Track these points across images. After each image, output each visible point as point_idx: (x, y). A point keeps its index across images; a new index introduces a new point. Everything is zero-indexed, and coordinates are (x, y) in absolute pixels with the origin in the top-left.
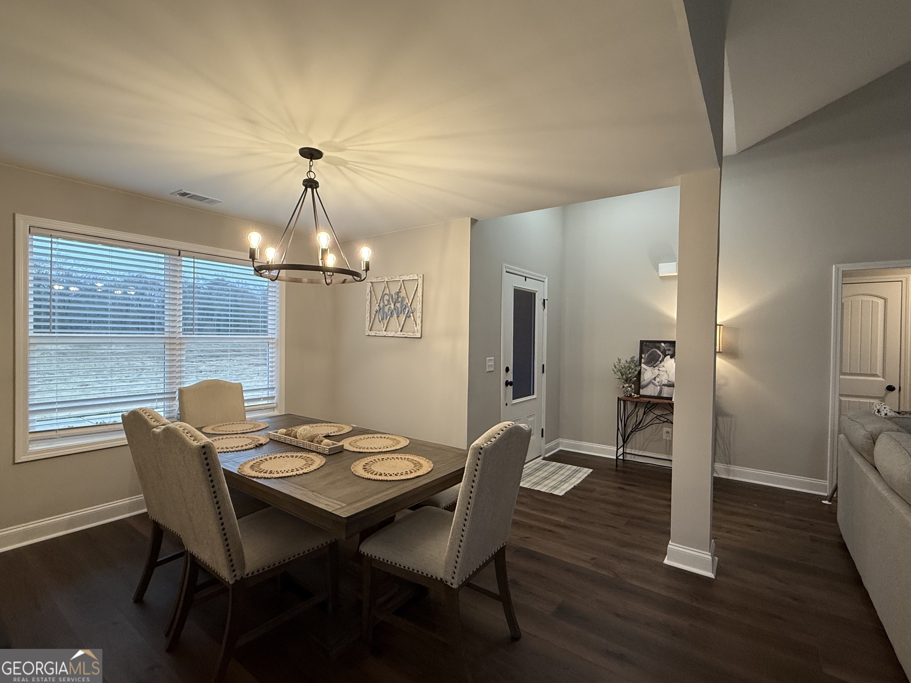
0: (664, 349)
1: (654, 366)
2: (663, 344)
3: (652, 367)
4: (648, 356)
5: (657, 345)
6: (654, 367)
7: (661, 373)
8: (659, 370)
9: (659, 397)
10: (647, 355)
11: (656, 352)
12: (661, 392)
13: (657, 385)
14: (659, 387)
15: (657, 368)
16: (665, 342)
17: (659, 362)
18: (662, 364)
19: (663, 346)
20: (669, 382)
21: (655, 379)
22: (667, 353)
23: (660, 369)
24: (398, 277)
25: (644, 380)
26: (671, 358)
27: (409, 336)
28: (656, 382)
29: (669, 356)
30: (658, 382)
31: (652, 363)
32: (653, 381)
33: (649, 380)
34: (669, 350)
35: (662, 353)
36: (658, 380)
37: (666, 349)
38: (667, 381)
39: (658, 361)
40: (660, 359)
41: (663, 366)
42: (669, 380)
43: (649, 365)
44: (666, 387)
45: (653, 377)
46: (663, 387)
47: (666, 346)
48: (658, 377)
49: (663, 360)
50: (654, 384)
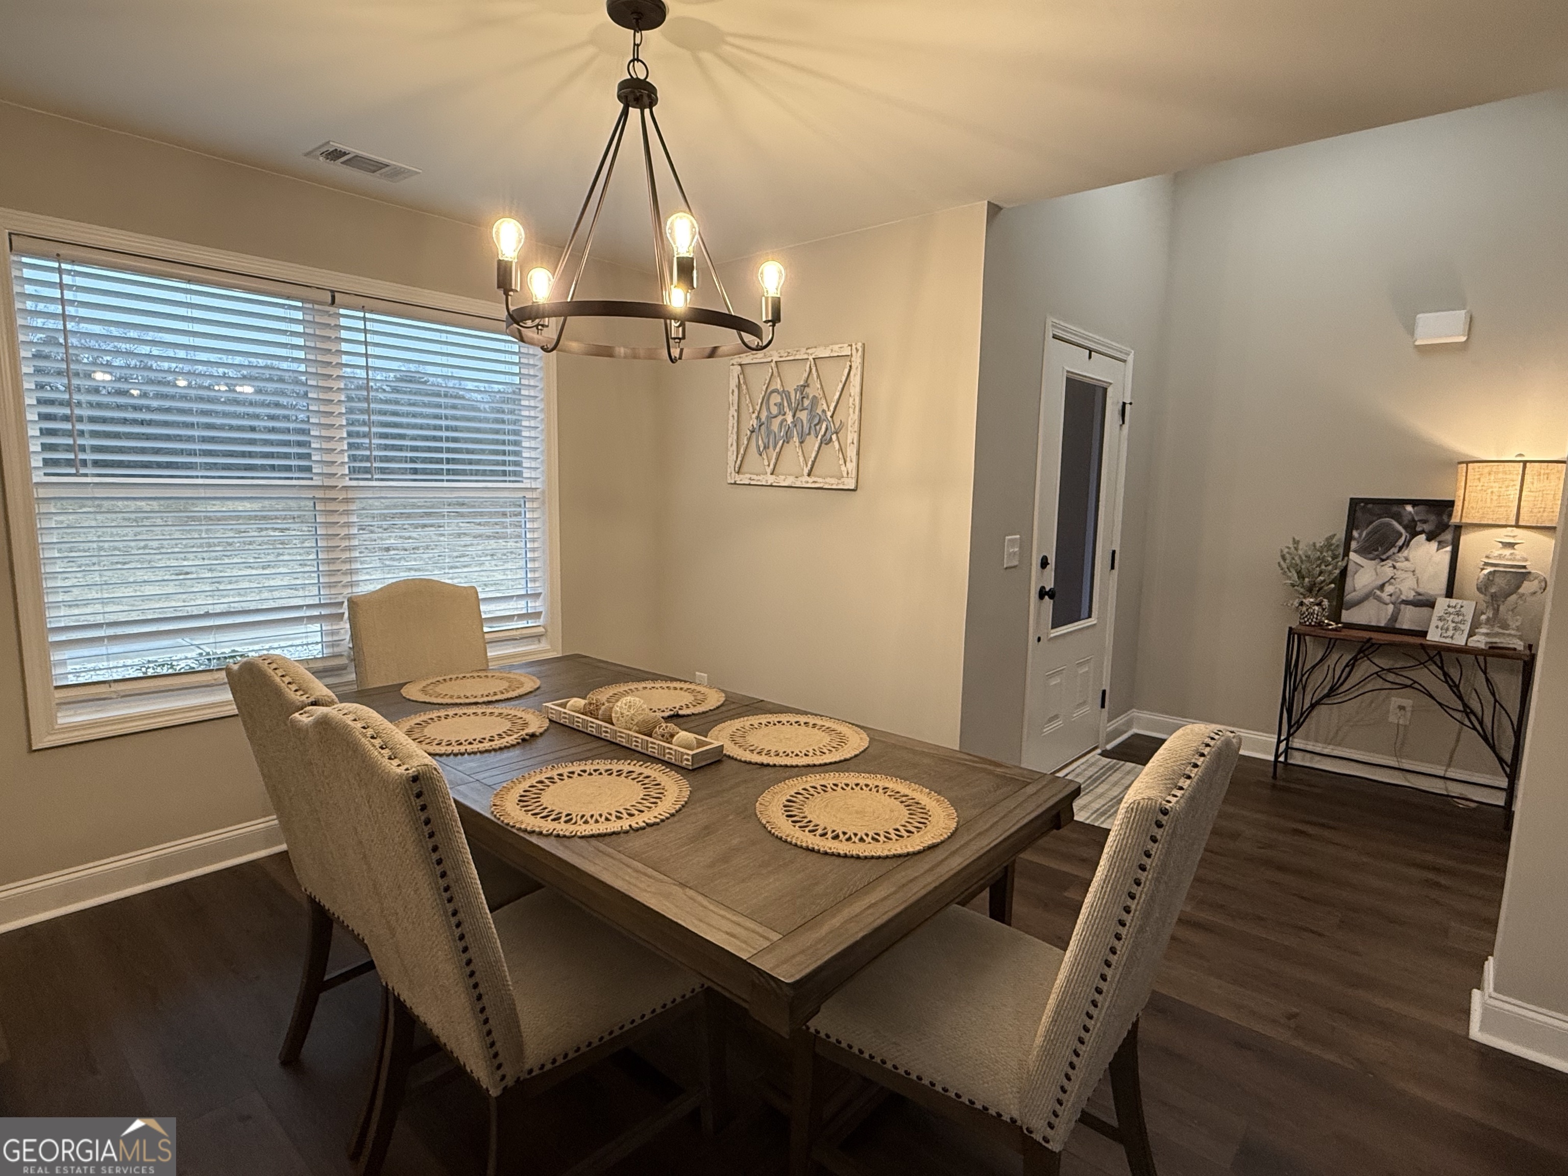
0: (1413, 520)
1: (1384, 557)
2: (1409, 508)
3: (1377, 561)
4: (1367, 534)
5: (1395, 509)
6: (1383, 560)
7: (1399, 574)
8: (1394, 567)
9: (1390, 629)
10: (1364, 534)
11: (1389, 525)
12: (1394, 618)
13: (1388, 601)
14: (1391, 607)
15: (1390, 563)
16: (1414, 503)
17: (1395, 550)
18: (1405, 553)
19: (1410, 513)
20: (1419, 594)
21: (1382, 587)
22: (1419, 529)
23: (1397, 565)
24: (804, 350)
25: (1355, 590)
26: (1429, 539)
27: (826, 487)
28: (1384, 596)
29: (1423, 536)
30: (1391, 595)
31: (1377, 550)
32: (1378, 593)
33: (1369, 588)
34: (1424, 522)
35: (1405, 527)
36: (1389, 589)
37: (1416, 519)
38: (1413, 593)
39: (1393, 546)
40: (1400, 543)
41: (1407, 559)
42: (1421, 590)
43: (1371, 556)
44: (1410, 607)
45: (1380, 582)
46: (1403, 606)
47: (1417, 513)
48: (1391, 584)
49: (1407, 544)
50: (1379, 599)
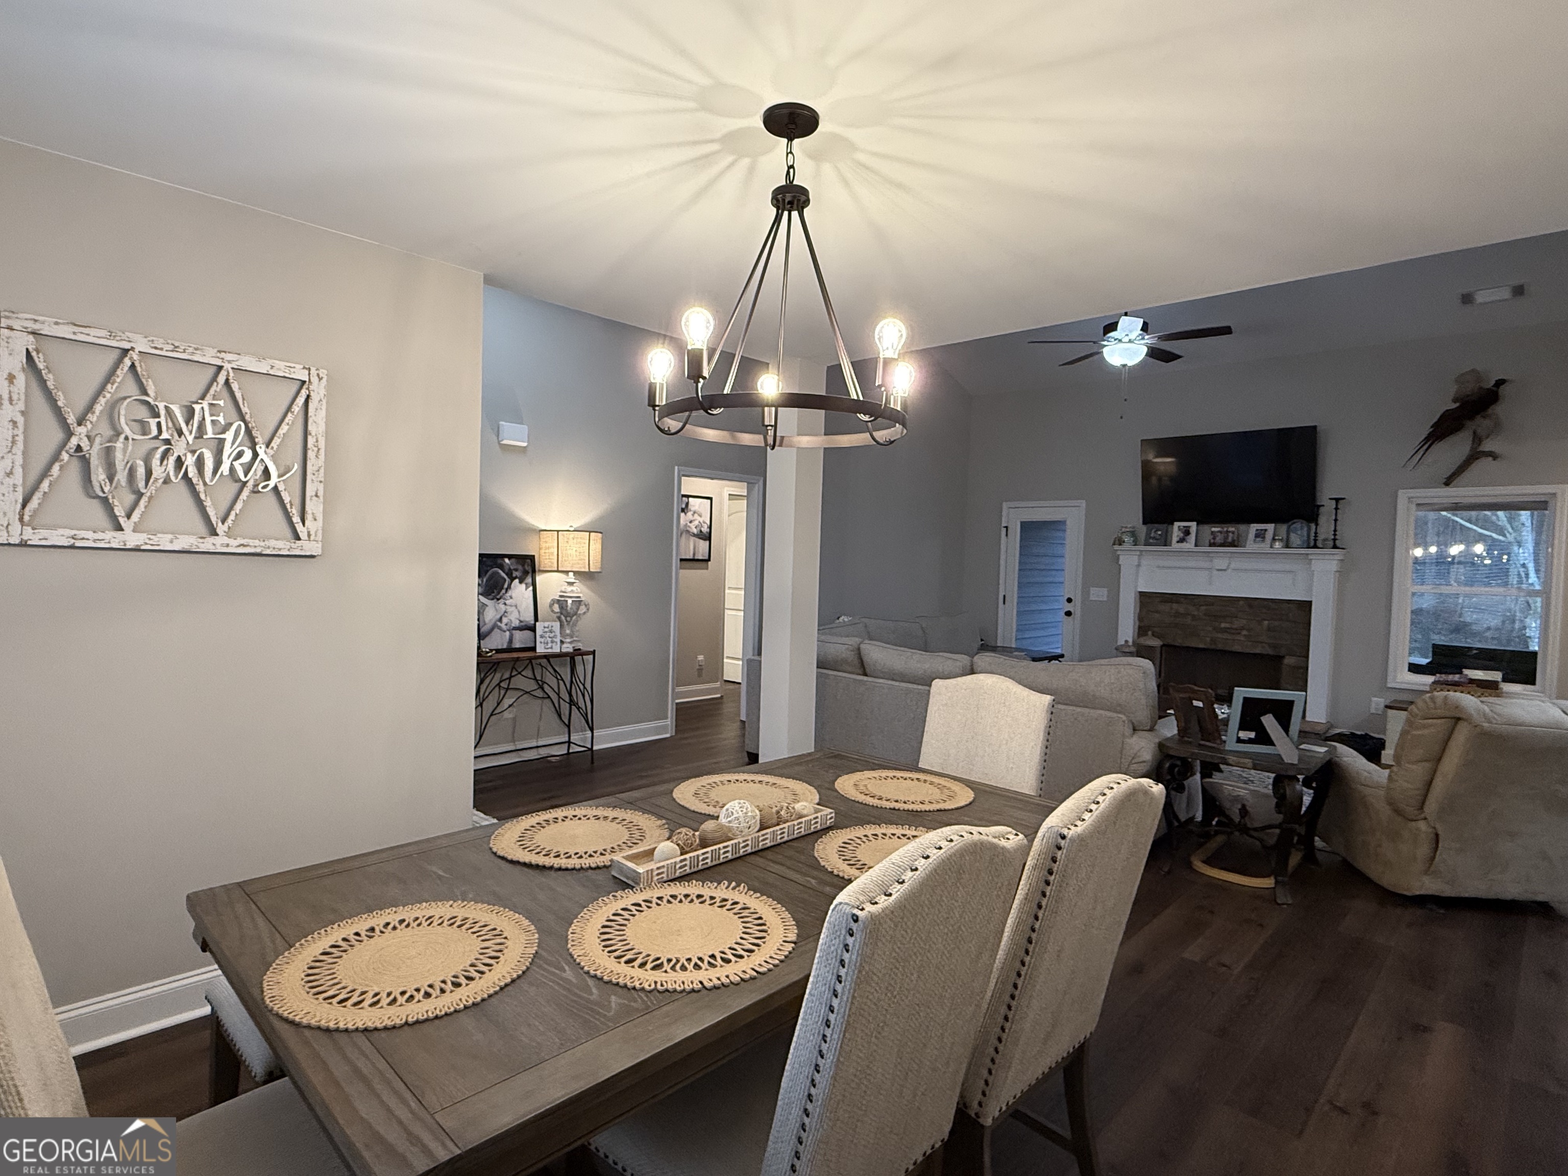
0: (510, 569)
1: (498, 597)
2: (507, 560)
3: (495, 600)
4: (487, 581)
5: (499, 561)
6: (498, 599)
7: (509, 609)
8: (505, 604)
9: (510, 650)
10: (485, 580)
11: (498, 573)
12: (511, 641)
13: (505, 629)
14: (508, 633)
15: (502, 601)
16: (510, 557)
17: (503, 591)
18: (510, 593)
19: (508, 564)
20: (521, 621)
21: (500, 620)
22: (514, 575)
23: (507, 602)
25: (485, 624)
26: (521, 582)
28: (503, 626)
29: (517, 581)
30: (506, 625)
31: (493, 592)
32: (499, 624)
33: (493, 621)
34: (516, 570)
35: (507, 574)
36: (505, 620)
37: (512, 568)
38: (518, 622)
39: (502, 588)
40: (506, 586)
41: (511, 598)
42: (522, 619)
43: (491, 597)
44: (518, 631)
45: (498, 617)
46: (514, 632)
47: (511, 564)
48: (506, 617)
49: (509, 587)
50: (500, 628)
